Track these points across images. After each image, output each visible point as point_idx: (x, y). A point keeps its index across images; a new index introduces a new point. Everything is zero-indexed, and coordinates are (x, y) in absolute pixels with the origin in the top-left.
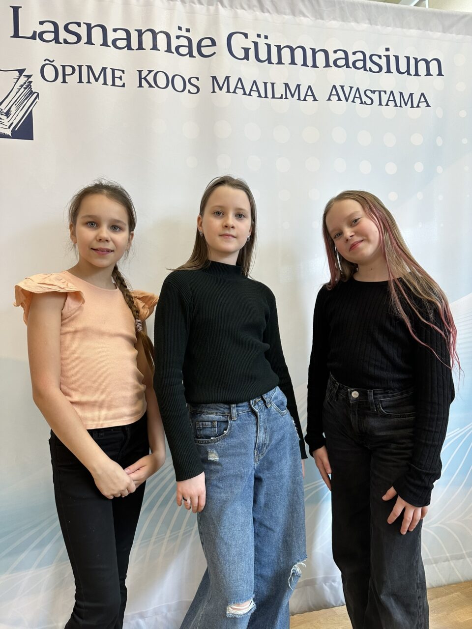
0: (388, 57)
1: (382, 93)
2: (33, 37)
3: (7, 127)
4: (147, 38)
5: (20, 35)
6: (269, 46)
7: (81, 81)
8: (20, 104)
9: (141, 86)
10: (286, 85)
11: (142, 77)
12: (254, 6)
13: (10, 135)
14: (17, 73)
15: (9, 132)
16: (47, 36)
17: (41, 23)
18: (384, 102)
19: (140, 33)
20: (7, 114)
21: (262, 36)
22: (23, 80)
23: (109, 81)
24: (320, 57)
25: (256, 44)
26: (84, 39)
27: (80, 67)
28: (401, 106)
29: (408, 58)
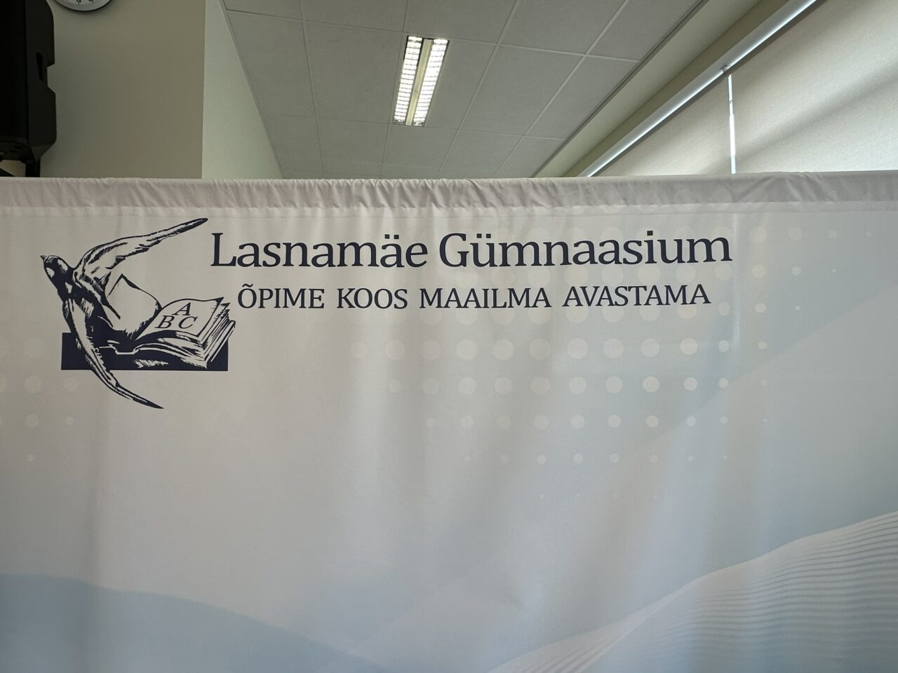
0: (650, 243)
1: (641, 290)
2: (233, 264)
3: (203, 359)
4: (350, 252)
5: (220, 263)
6: (491, 246)
7: (277, 306)
8: (216, 335)
9: (340, 306)
10: (512, 291)
11: (343, 296)
12: (474, 202)
13: (206, 367)
14: (215, 303)
15: (204, 364)
16: (246, 261)
17: (242, 247)
18: (643, 300)
19: (343, 247)
20: (204, 346)
21: (484, 236)
22: (221, 308)
23: (308, 303)
24: (557, 252)
25: (475, 246)
26: (283, 261)
27: (278, 290)
28: (667, 304)
29: (679, 242)
